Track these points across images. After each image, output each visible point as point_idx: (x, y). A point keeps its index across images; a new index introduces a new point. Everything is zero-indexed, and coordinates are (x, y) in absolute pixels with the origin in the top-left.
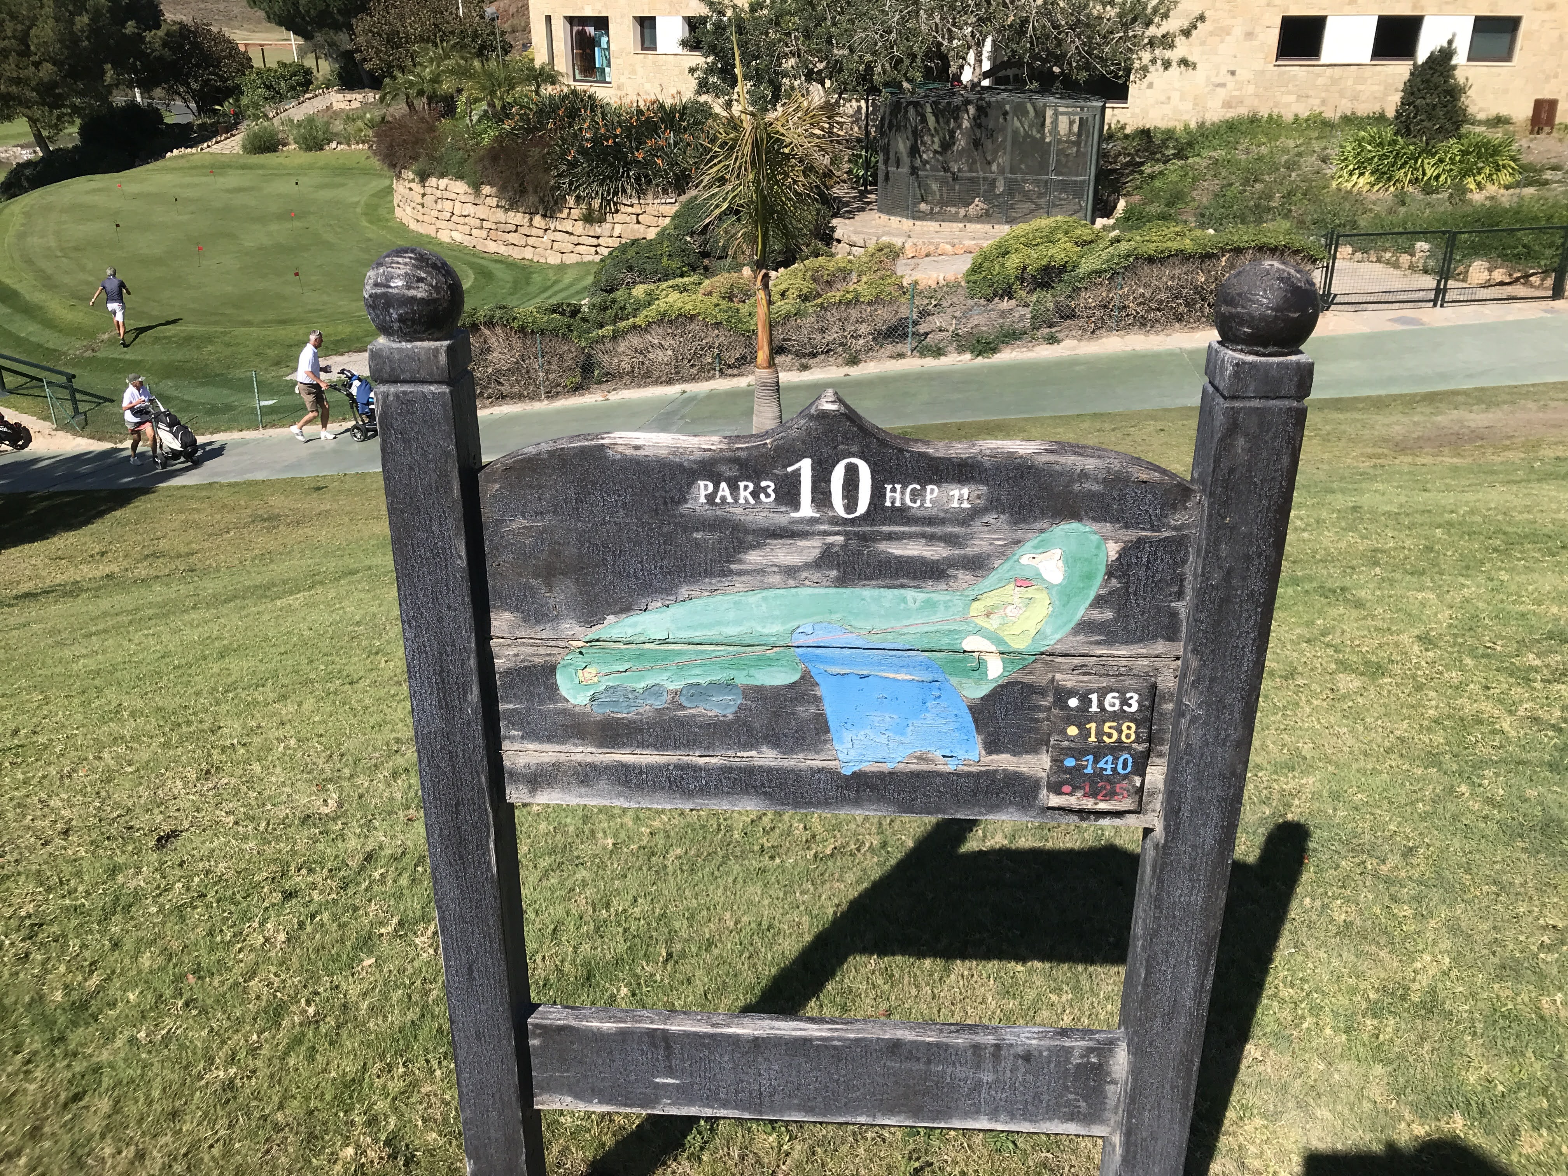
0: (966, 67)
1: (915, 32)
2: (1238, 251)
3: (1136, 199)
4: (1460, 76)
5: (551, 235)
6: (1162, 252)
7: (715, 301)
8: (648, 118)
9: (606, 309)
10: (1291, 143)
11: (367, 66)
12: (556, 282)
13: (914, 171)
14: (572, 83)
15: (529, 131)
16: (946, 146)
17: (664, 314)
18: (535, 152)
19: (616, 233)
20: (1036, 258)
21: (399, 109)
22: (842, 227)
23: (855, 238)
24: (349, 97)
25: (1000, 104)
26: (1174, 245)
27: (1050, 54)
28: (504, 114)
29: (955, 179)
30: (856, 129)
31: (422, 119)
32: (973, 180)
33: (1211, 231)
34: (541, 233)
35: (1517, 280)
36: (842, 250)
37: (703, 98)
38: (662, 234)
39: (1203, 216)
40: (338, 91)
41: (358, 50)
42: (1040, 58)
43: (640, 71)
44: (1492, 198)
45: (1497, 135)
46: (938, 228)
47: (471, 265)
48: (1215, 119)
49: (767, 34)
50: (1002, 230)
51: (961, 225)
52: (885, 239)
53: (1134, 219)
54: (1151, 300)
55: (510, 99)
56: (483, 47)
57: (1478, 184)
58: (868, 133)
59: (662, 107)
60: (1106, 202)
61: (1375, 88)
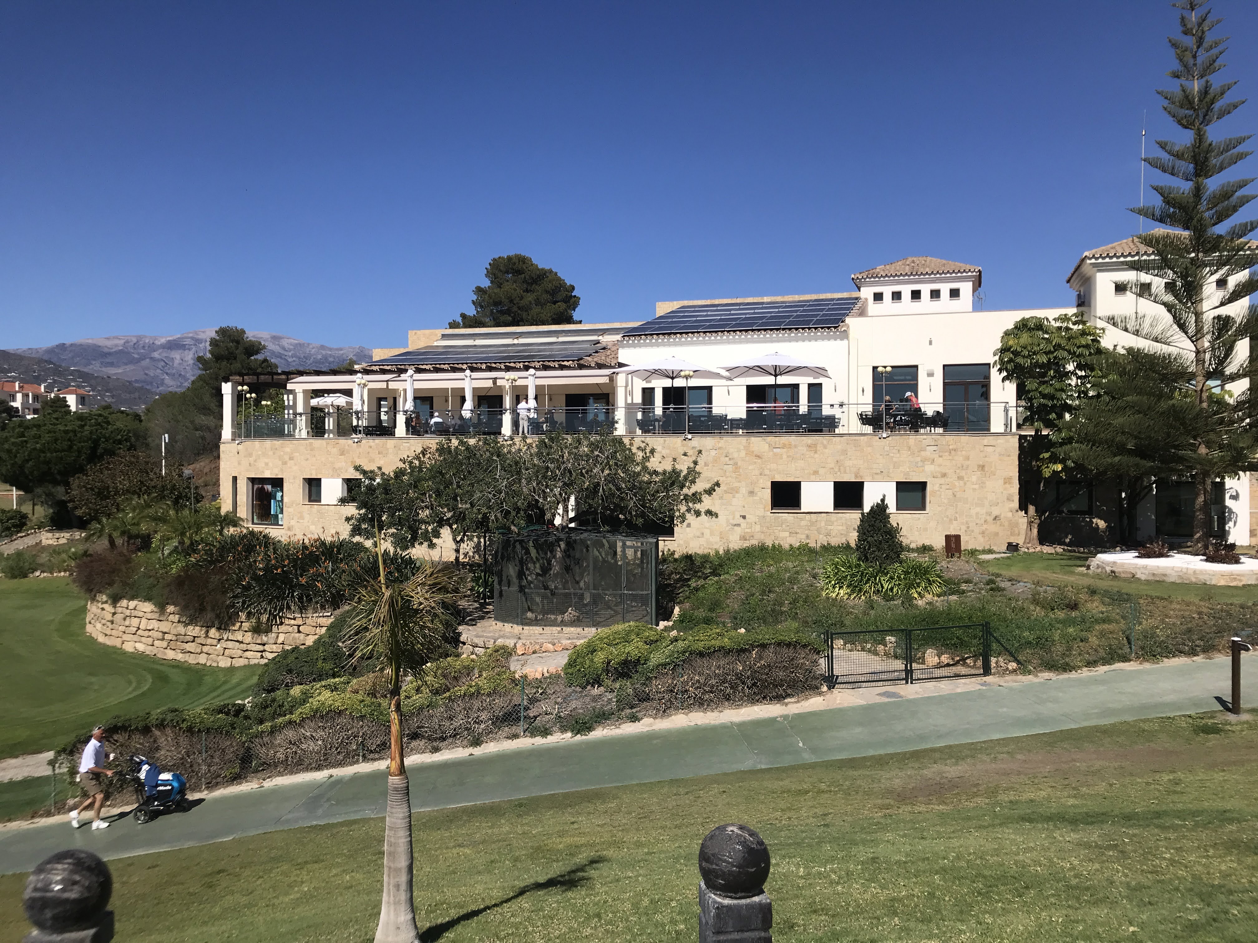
0: (557, 516)
1: (518, 494)
2: (763, 646)
3: (687, 605)
4: (893, 521)
5: (223, 644)
6: (709, 648)
7: (360, 698)
8: (311, 552)
9: (267, 707)
10: (790, 565)
11: (79, 512)
12: (225, 682)
13: (522, 589)
14: (250, 525)
15: (211, 562)
16: (545, 570)
17: (317, 711)
18: (215, 579)
19: (280, 640)
20: (617, 654)
21: (101, 545)
22: (466, 633)
23: (476, 641)
24: (57, 535)
25: (583, 541)
26: (717, 643)
27: (617, 506)
28: (192, 549)
29: (553, 594)
30: (477, 557)
31: (121, 554)
32: (567, 595)
33: (743, 630)
34: (215, 642)
35: (958, 662)
36: (465, 651)
37: (357, 539)
38: (318, 642)
39: (736, 618)
40: (49, 531)
41: (72, 500)
42: (610, 509)
43: (307, 517)
44: (930, 603)
45: (925, 560)
46: (541, 632)
47: (151, 671)
48: (736, 548)
49: (408, 493)
50: (591, 632)
51: (559, 629)
52: (500, 642)
53: (685, 622)
54: (705, 685)
55: (197, 538)
56: (179, 497)
57: (919, 594)
58: (486, 560)
59: (323, 543)
60: (666, 608)
61: (841, 528)
